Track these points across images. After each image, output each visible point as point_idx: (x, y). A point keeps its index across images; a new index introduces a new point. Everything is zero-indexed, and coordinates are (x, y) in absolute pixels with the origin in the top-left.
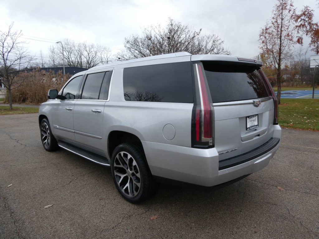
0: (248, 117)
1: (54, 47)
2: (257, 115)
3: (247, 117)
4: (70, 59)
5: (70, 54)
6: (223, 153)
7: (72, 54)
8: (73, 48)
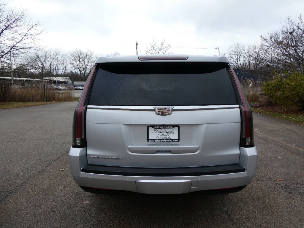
0: (153, 126)
1: (225, 52)
2: (178, 126)
3: (149, 126)
4: (239, 62)
5: (239, 57)
6: (98, 158)
7: (241, 57)
8: (243, 51)
